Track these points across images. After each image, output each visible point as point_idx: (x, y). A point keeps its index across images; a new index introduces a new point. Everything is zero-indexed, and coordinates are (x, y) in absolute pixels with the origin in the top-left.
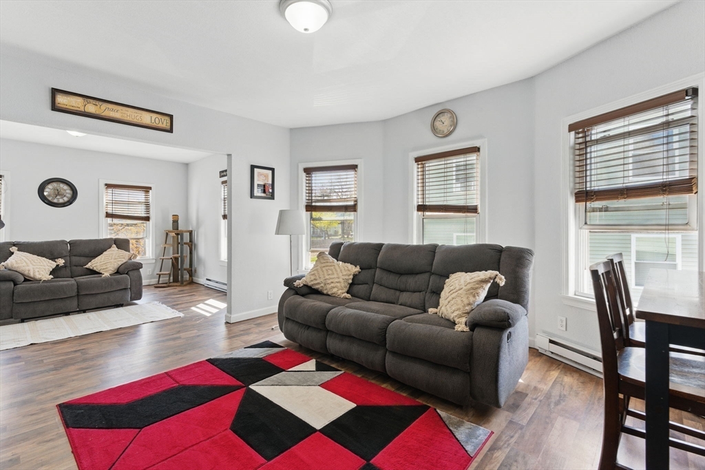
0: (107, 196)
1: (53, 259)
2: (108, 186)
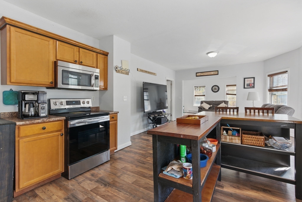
0: (227, 89)
1: (210, 105)
2: (227, 86)
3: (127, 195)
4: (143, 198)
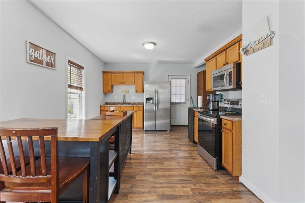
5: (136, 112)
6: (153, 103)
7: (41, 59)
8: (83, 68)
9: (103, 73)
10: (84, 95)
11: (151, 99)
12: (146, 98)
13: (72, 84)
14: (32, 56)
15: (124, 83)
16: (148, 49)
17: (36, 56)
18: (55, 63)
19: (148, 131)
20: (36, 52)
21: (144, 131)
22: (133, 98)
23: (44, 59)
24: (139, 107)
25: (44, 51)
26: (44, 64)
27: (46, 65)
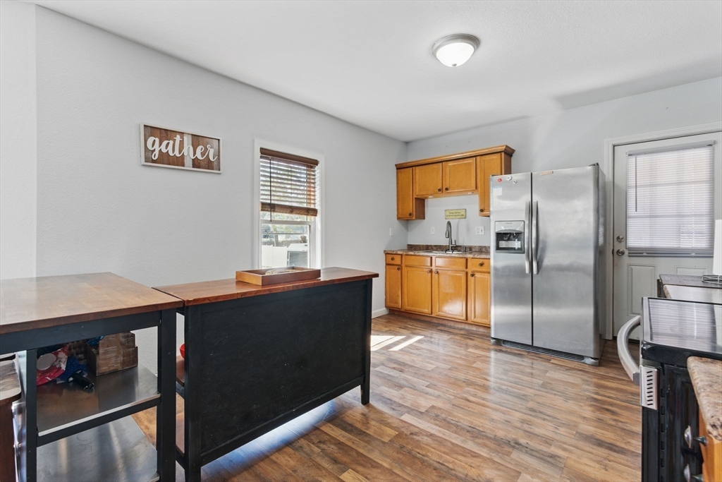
3: (419, 453)
4: (384, 443)
5: (473, 275)
6: (521, 250)
7: (178, 155)
8: (315, 163)
9: (397, 169)
10: (319, 226)
11: (518, 235)
12: (497, 230)
13: (273, 202)
14: (154, 150)
15: (447, 189)
16: (450, 65)
17: (164, 151)
18: (219, 159)
19: (505, 341)
20: (165, 143)
21: (493, 341)
22: (480, 233)
23: (185, 154)
24: (481, 261)
25: (185, 138)
26: (186, 164)
27: (191, 166)
